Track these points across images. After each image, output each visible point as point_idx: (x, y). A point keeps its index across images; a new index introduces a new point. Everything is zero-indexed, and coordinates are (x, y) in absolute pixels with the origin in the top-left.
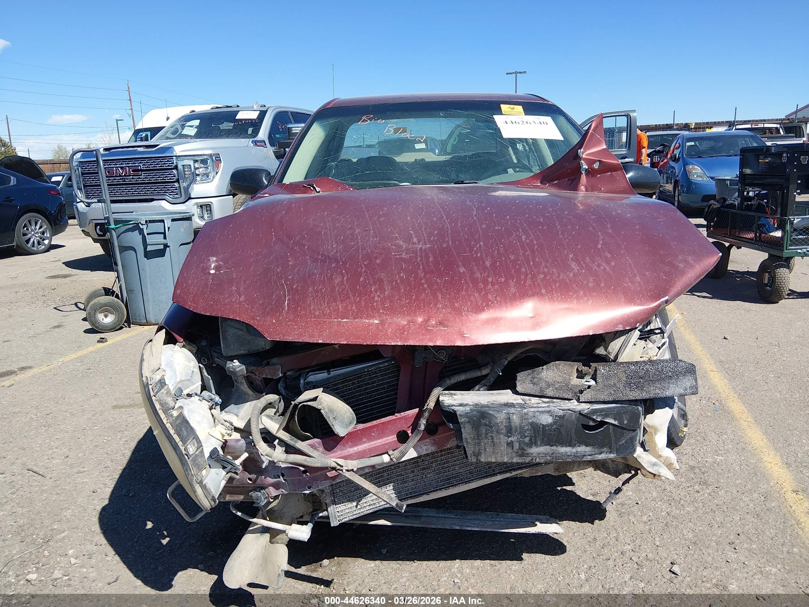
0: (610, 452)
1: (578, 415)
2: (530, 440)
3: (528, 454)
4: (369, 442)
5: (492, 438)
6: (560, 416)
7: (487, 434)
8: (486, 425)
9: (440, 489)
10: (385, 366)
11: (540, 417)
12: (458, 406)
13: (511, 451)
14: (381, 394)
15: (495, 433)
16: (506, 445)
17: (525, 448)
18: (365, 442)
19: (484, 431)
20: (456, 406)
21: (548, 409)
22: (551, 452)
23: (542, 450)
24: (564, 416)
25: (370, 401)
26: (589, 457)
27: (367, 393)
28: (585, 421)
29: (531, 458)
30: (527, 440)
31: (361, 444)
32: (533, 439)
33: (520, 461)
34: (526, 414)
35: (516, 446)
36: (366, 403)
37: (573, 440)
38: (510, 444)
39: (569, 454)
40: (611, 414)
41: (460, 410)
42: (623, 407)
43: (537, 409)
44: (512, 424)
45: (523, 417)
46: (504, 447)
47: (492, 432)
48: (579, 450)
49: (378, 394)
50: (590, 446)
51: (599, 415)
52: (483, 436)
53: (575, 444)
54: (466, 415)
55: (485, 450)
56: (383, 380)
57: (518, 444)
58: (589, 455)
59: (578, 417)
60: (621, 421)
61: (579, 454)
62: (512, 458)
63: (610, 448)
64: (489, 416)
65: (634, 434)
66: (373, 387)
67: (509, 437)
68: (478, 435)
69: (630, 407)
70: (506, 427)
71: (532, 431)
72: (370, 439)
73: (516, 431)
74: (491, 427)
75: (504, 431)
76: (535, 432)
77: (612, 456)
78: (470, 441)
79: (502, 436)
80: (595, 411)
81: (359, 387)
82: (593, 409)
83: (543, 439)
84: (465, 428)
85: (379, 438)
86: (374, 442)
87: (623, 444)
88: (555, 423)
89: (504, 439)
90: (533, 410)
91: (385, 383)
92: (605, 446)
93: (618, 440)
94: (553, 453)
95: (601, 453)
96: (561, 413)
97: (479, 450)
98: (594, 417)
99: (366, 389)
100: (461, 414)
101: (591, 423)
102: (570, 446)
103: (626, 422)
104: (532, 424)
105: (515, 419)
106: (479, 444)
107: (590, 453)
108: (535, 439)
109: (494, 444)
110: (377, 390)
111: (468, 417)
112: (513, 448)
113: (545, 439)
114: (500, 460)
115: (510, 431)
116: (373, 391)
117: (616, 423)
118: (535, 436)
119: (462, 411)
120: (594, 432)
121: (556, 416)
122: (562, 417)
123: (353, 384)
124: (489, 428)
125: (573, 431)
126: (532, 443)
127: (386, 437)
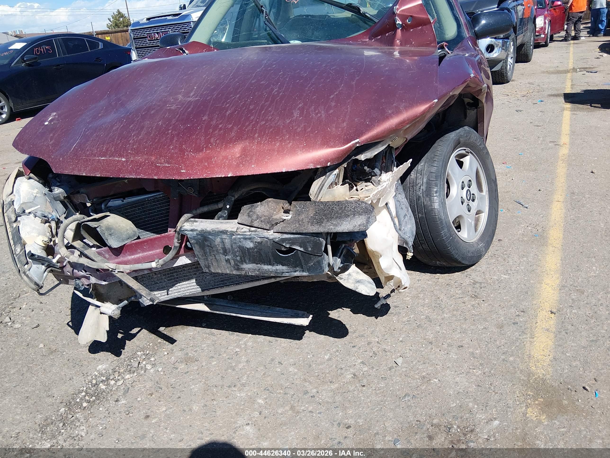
0: (303, 271)
1: (272, 242)
2: (241, 259)
3: (242, 269)
4: (143, 252)
5: (215, 256)
6: (259, 242)
7: (210, 253)
8: (208, 246)
9: (217, 287)
10: (161, 197)
11: (244, 243)
12: (190, 231)
13: (229, 266)
14: (161, 217)
15: (215, 252)
16: (225, 261)
17: (239, 264)
18: (139, 253)
19: (208, 250)
20: (188, 231)
21: (250, 237)
22: (258, 269)
23: (251, 267)
24: (262, 242)
25: (154, 223)
26: (287, 274)
27: (151, 217)
28: (278, 247)
29: (245, 272)
30: (238, 258)
31: (137, 254)
32: (243, 258)
33: (238, 273)
34: (235, 239)
35: (232, 262)
36: (151, 223)
37: (272, 261)
38: (228, 261)
39: (271, 270)
40: (297, 242)
41: (189, 234)
42: (306, 237)
43: (241, 236)
44: (226, 246)
45: (233, 242)
46: (224, 263)
47: (213, 251)
48: (278, 268)
49: (160, 218)
50: (286, 265)
51: (288, 243)
52: (208, 254)
53: (274, 264)
54: (194, 238)
55: (212, 264)
56: (161, 207)
57: (233, 261)
58: (287, 272)
59: (273, 244)
60: (305, 248)
61: (278, 271)
62: (232, 271)
63: (302, 268)
64: (209, 240)
65: (320, 258)
66: (155, 212)
67: (226, 256)
68: (205, 253)
69: (313, 238)
70: (222, 248)
71: (241, 253)
72: (144, 251)
73: (229, 252)
74: (212, 247)
75: (221, 251)
76: (242, 253)
77: (305, 274)
78: (200, 257)
79: (221, 255)
80: (284, 240)
81: (144, 212)
82: (282, 238)
83: (249, 259)
84: (195, 247)
85: (150, 251)
86: (147, 253)
87: (312, 266)
88: (256, 247)
89: (223, 257)
90: (239, 236)
91: (163, 210)
92: (298, 266)
93: (307, 262)
94: (259, 270)
95: (295, 271)
96: (259, 240)
97: (208, 264)
98: (284, 244)
99: (149, 214)
100: (191, 237)
101: (283, 249)
102: (270, 265)
103: (310, 249)
104: (240, 247)
105: (227, 242)
106: (207, 259)
107: (287, 271)
108: (244, 258)
109: (217, 260)
110: (158, 215)
111: (195, 240)
112: (230, 264)
113: (251, 259)
114: (224, 272)
115: (225, 252)
116: (155, 215)
117: (302, 249)
118: (243, 255)
119: (191, 235)
120: (287, 255)
121: (256, 242)
122: (260, 243)
123: (139, 209)
124: (211, 249)
125: (270, 254)
126: (243, 261)
127: (155, 250)
